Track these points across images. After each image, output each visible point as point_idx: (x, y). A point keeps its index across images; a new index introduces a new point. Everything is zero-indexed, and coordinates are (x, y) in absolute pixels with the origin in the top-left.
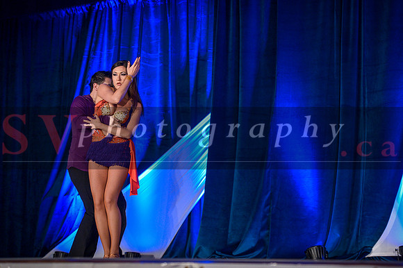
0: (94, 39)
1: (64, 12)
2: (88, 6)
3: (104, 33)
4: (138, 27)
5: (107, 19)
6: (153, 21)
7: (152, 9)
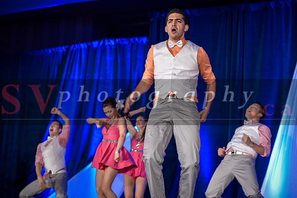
0: (69, 69)
1: (50, 51)
2: (67, 47)
3: (76, 65)
4: (98, 62)
5: (78, 56)
6: (109, 58)
7: (108, 51)
